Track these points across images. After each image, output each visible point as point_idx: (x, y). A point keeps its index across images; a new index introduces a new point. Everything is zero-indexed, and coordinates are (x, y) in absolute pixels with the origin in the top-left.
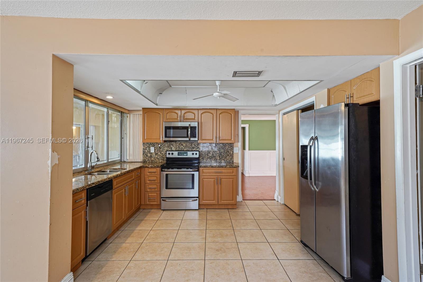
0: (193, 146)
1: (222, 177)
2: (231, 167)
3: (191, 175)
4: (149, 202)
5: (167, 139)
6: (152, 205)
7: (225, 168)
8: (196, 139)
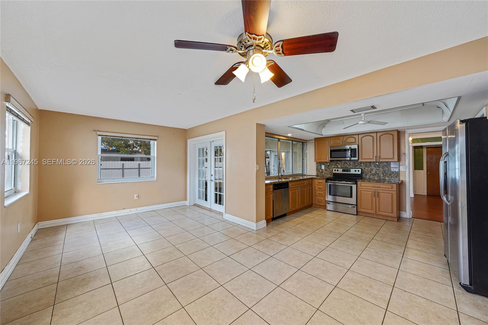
0: (356, 164)
1: (379, 191)
2: (389, 183)
3: (350, 187)
4: (318, 203)
5: (332, 159)
6: (321, 205)
7: (383, 184)
8: (357, 159)
